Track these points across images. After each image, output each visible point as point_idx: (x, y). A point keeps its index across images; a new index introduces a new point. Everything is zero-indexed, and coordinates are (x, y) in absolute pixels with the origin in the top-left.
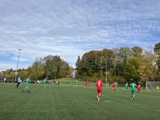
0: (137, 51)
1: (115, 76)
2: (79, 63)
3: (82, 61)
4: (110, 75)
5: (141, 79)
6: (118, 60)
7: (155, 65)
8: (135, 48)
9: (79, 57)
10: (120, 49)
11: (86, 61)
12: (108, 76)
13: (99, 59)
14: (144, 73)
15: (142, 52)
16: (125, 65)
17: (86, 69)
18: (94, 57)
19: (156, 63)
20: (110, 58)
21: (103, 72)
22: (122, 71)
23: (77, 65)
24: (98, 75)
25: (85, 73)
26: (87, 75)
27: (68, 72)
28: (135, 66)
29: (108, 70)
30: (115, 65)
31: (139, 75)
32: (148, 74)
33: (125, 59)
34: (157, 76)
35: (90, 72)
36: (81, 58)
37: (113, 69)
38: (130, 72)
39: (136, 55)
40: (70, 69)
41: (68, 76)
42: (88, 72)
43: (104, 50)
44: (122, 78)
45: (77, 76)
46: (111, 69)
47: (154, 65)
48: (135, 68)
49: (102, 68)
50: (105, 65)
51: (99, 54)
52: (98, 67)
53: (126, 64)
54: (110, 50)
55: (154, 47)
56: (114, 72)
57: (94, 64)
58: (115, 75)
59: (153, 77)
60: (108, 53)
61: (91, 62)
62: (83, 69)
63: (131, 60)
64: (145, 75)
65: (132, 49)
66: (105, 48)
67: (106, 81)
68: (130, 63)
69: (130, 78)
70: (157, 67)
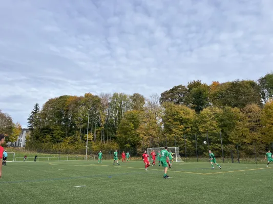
0: (138, 101)
1: (103, 141)
2: (36, 117)
3: (42, 114)
4: (93, 139)
5: (140, 144)
6: (109, 114)
7: (161, 123)
8: (135, 95)
9: (37, 105)
10: (112, 96)
11: (51, 115)
12: (91, 141)
13: (77, 112)
14: (146, 135)
15: (144, 103)
16: (119, 122)
17: (50, 130)
18: (68, 107)
19: (161, 120)
20: (95, 110)
21: (81, 134)
22: (115, 132)
23: (31, 121)
24: (72, 140)
25: (48, 137)
26: (50, 140)
27: (10, 135)
28: (134, 124)
29: (91, 131)
30: (104, 123)
31: (139, 138)
32: (151, 135)
33: (119, 113)
34: (163, 139)
35: (59, 134)
36: (41, 108)
37: (100, 129)
38: (125, 133)
39: (135, 108)
40: (14, 130)
41: (9, 143)
42: (54, 135)
43: (87, 96)
44: (113, 145)
45: (29, 142)
46: (96, 130)
47: (159, 123)
48: (134, 126)
49: (81, 127)
50: (85, 121)
51: (77, 102)
52: (74, 124)
53: (121, 121)
54: (96, 97)
55: (160, 96)
56: (100, 134)
57: (66, 120)
58: (103, 139)
59: (156, 140)
60: (92, 102)
61: (60, 115)
62: (43, 129)
63: (128, 115)
64: (147, 137)
65: (131, 97)
66: (88, 93)
67: (85, 150)
68: (128, 119)
69: (126, 143)
70: (163, 127)
